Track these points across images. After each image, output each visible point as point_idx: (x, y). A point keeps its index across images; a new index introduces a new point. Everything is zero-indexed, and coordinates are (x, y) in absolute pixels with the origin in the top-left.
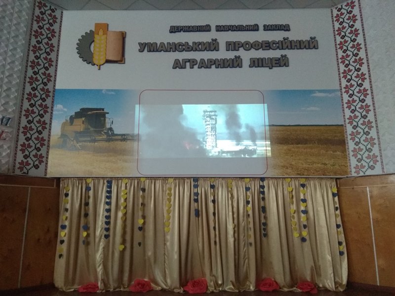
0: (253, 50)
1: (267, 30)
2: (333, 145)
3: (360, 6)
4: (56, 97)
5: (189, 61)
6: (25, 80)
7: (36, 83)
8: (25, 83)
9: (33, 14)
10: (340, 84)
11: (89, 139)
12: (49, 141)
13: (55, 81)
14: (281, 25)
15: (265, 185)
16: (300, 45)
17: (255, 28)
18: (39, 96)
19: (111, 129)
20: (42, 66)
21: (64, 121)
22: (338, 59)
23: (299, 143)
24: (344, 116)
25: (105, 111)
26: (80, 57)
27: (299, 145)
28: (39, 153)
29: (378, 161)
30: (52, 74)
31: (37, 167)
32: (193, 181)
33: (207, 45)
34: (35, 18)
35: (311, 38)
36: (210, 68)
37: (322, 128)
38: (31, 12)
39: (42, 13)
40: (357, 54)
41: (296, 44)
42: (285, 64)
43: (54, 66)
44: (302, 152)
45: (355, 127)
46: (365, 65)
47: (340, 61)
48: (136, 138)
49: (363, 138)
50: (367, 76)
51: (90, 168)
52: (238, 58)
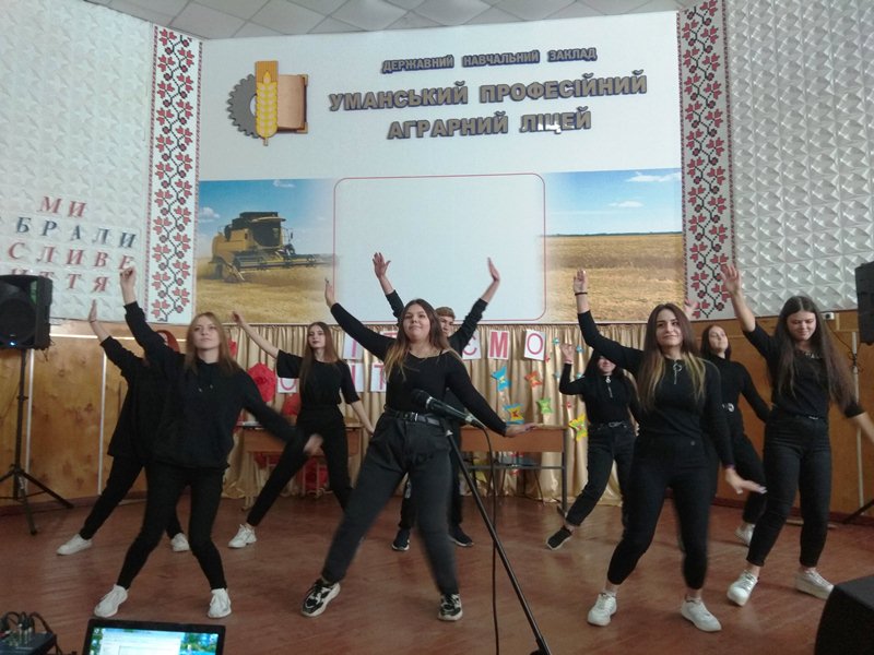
0: (527, 99)
1: (556, 61)
2: (661, 268)
3: (724, 10)
5: (416, 124)
6: (151, 171)
7: (169, 173)
8: (151, 175)
9: (155, 55)
10: (683, 158)
11: (255, 264)
13: (197, 167)
14: (580, 50)
16: (613, 87)
17: (531, 58)
18: (175, 194)
19: (289, 247)
20: (175, 144)
21: (217, 235)
22: (681, 111)
23: (602, 266)
24: (684, 216)
26: (234, 124)
27: (602, 269)
28: (181, 288)
30: (192, 156)
31: (179, 310)
33: (448, 94)
34: (158, 62)
35: (634, 73)
36: (452, 135)
37: (642, 238)
38: (152, 52)
39: (169, 51)
40: (713, 103)
41: (606, 86)
42: (585, 124)
43: (195, 141)
44: (606, 281)
45: (699, 237)
46: (723, 126)
47: (685, 114)
48: (331, 261)
49: (711, 256)
50: (725, 146)
51: (259, 310)
52: (500, 115)
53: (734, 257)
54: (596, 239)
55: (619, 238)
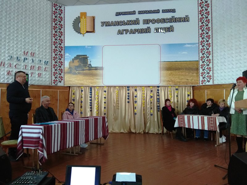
0: (156, 23)
1: (164, 12)
2: (192, 70)
4: (65, 50)
5: (125, 30)
6: (52, 43)
7: (57, 44)
8: (52, 45)
9: (52, 11)
10: (199, 40)
11: (81, 69)
12: (64, 70)
13: (64, 42)
14: (171, 10)
15: (159, 89)
16: (180, 20)
17: (157, 12)
18: (58, 50)
19: (90, 65)
20: (58, 36)
21: (70, 61)
22: (199, 27)
23: (176, 70)
24: (199, 56)
25: (87, 56)
26: (74, 30)
27: (176, 71)
28: (61, 76)
29: (211, 79)
30: (63, 39)
31: (60, 82)
32: (127, 88)
33: (134, 22)
34: (53, 13)
35: (186, 16)
36: (135, 33)
37: (187, 62)
38: (51, 10)
39: (56, 9)
40: (208, 25)
41: (178, 20)
42: (172, 30)
43: (63, 35)
44: (177, 74)
45: (203, 62)
46: (210, 31)
47: (200, 28)
48: (102, 68)
49: (206, 67)
50: (211, 37)
51: (82, 82)
52: (149, 28)
53: (213, 68)
54: (174, 62)
55: (181, 62)
